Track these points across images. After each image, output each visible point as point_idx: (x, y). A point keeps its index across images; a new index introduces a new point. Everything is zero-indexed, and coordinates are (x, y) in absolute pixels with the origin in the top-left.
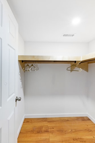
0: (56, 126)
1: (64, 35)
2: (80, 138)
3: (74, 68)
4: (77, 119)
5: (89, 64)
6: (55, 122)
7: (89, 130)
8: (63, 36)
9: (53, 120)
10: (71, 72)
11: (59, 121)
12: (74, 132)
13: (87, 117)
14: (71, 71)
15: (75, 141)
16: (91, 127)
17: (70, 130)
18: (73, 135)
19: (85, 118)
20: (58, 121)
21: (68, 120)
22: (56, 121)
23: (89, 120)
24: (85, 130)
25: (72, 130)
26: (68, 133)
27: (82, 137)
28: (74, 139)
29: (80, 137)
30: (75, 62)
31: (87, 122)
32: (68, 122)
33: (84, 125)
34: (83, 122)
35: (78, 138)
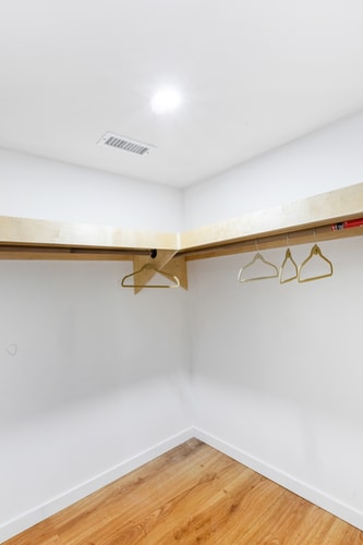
0: (103, 529)
1: (112, 142)
2: (195, 519)
3: (150, 279)
4: (168, 462)
5: (189, 263)
6: (90, 517)
7: (210, 477)
8: (107, 143)
9: (83, 510)
10: (136, 292)
11: (108, 501)
12: (170, 511)
13: (193, 439)
14: (138, 287)
15: (182, 541)
16: (210, 467)
17: (157, 512)
18: (173, 524)
19: (190, 444)
20: (104, 501)
21: (141, 481)
22: (95, 510)
23: (201, 444)
24: (200, 483)
25: (162, 508)
26: (154, 527)
27: (199, 512)
28: (178, 533)
29: (191, 517)
30: (154, 253)
31: (198, 453)
32: (143, 485)
33: (191, 469)
34: (188, 460)
35: (189, 524)
